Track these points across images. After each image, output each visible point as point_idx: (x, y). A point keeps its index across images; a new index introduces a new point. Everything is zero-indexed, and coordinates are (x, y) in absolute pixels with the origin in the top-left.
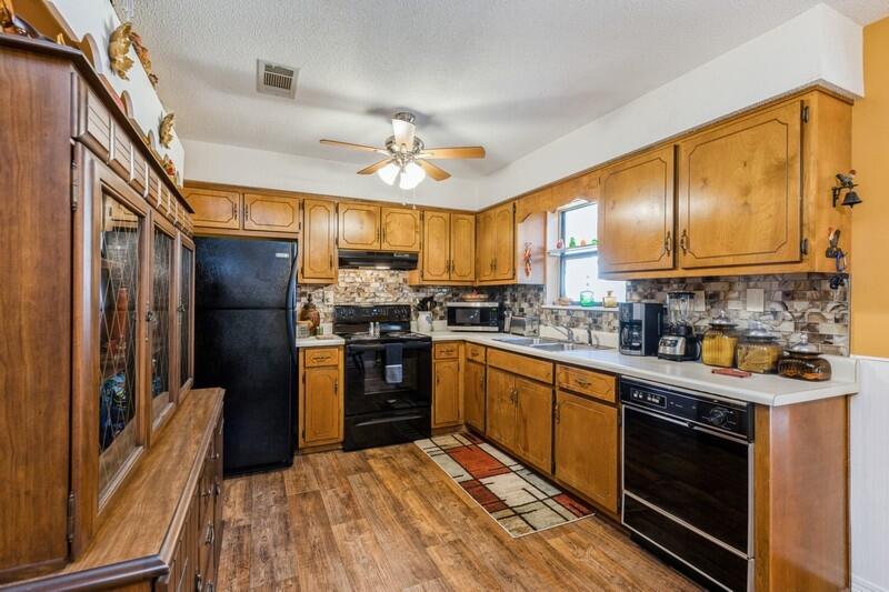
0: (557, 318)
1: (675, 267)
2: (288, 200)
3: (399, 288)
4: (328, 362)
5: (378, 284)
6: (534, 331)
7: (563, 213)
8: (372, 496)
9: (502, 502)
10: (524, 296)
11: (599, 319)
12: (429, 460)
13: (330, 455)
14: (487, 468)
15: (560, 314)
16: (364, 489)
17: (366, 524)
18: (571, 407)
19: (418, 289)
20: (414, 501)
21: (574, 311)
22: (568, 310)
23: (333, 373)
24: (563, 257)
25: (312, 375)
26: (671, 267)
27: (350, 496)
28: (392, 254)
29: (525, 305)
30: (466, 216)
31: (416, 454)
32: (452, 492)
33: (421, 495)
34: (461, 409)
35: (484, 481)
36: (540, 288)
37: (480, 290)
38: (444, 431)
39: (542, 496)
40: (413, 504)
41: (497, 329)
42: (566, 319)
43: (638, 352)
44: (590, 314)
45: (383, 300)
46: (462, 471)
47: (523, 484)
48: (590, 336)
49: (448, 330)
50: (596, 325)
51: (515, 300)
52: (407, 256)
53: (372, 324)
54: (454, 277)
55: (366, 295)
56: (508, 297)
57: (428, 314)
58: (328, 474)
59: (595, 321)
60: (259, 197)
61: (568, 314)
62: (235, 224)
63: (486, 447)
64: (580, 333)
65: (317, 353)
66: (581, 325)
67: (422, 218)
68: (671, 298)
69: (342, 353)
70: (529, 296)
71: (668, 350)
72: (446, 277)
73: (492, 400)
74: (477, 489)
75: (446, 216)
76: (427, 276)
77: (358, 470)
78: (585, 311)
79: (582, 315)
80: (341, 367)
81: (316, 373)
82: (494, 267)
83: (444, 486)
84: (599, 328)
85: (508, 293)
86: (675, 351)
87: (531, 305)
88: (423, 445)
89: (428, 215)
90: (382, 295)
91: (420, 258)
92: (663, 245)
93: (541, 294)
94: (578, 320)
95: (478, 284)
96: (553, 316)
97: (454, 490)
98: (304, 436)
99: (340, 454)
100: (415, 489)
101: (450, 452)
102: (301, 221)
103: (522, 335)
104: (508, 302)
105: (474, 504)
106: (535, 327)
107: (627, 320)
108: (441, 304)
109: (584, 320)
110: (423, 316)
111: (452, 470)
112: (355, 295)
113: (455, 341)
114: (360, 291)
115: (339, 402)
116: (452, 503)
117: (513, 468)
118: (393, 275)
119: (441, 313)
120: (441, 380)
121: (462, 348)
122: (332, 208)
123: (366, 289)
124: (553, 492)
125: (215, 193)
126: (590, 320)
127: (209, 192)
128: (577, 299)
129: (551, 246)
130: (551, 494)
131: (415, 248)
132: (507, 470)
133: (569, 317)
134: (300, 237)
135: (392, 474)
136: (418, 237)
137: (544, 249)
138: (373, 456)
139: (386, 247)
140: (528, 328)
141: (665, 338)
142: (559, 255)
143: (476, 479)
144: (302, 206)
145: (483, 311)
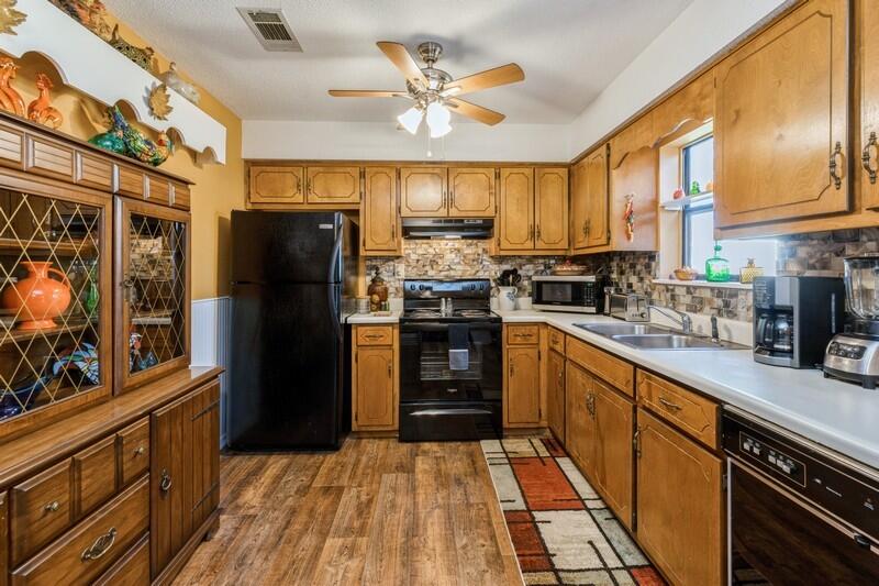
0: (673, 297)
1: (852, 208)
2: (349, 169)
3: (477, 260)
4: (380, 341)
5: (453, 256)
6: (642, 315)
7: (687, 150)
8: (393, 506)
9: (548, 556)
10: (633, 266)
11: (733, 301)
12: (485, 470)
13: (383, 443)
14: (553, 495)
15: (677, 291)
16: (390, 496)
17: (364, 548)
18: (655, 437)
19: (500, 259)
20: (436, 528)
21: (695, 288)
22: (688, 287)
23: (387, 353)
24: (686, 211)
25: (365, 355)
26: (844, 206)
27: (370, 501)
28: (462, 221)
29: (634, 279)
30: (556, 170)
31: (473, 459)
32: (490, 524)
33: (450, 518)
34: (544, 407)
35: (539, 516)
36: (651, 256)
37: (575, 260)
38: (521, 432)
39: (613, 562)
40: (433, 530)
41: (593, 310)
42: (685, 299)
43: (787, 360)
44: (720, 293)
45: (460, 273)
46: (516, 494)
47: (594, 533)
48: (715, 327)
49: (533, 309)
50: (728, 310)
51: (622, 273)
52: (480, 222)
53: (443, 300)
54: (540, 244)
55: (440, 268)
56: (615, 268)
57: (510, 289)
58: (367, 467)
59: (727, 305)
60: (321, 169)
61: (689, 292)
62: (300, 198)
63: (565, 463)
64: (701, 322)
65: (370, 331)
66: (707, 309)
67: (498, 176)
68: (854, 266)
69: (396, 332)
70: (639, 267)
71: (847, 365)
72: (529, 245)
73: (571, 405)
74: (523, 527)
75: (528, 171)
76: (504, 244)
77: (401, 468)
78: (712, 289)
79: (707, 294)
80: (396, 346)
81: (369, 352)
82: (587, 230)
83: (484, 511)
84: (732, 315)
85: (614, 265)
86: (859, 366)
87: (641, 280)
88: (489, 447)
89: (505, 172)
90: (459, 267)
91: (496, 224)
92: (827, 170)
93: (653, 264)
94: (702, 301)
95: (573, 253)
96: (669, 295)
97: (494, 520)
98: (356, 419)
99: (393, 443)
100: (447, 508)
101: (516, 463)
102: (363, 190)
103: (624, 319)
104: (614, 276)
105: (509, 550)
106: (642, 309)
107: (765, 306)
108: (530, 278)
109: (710, 302)
110: (505, 292)
111: (506, 489)
112: (428, 268)
113: (536, 324)
114: (433, 263)
115: (394, 385)
116: (481, 541)
117: (590, 504)
118: (471, 245)
119: (529, 289)
120: (515, 369)
121: (544, 333)
122: (393, 174)
123: (440, 262)
124: (635, 559)
125: (281, 169)
126: (719, 302)
127: (276, 169)
128: (703, 272)
129: (666, 196)
130: (629, 561)
131: (490, 213)
132: (578, 504)
133: (690, 296)
134: (361, 208)
135: (432, 481)
136: (493, 199)
137: (655, 202)
138: (425, 453)
139: (454, 213)
140: (632, 310)
141: (840, 340)
142: (680, 208)
143: (529, 511)
144: (363, 175)
145: (577, 286)
